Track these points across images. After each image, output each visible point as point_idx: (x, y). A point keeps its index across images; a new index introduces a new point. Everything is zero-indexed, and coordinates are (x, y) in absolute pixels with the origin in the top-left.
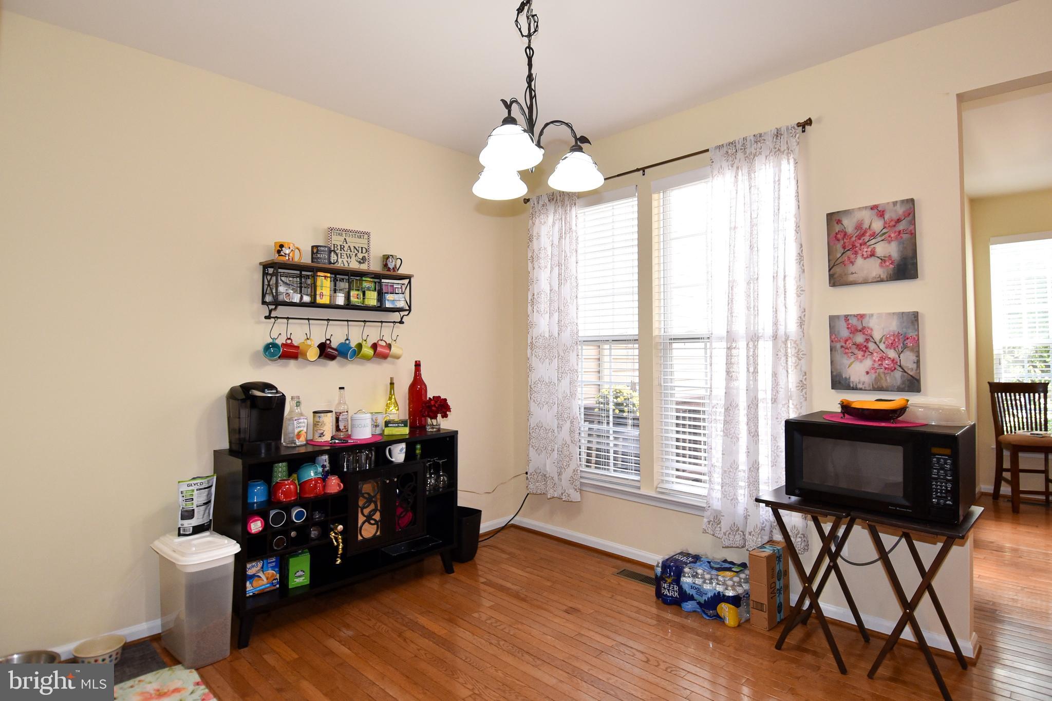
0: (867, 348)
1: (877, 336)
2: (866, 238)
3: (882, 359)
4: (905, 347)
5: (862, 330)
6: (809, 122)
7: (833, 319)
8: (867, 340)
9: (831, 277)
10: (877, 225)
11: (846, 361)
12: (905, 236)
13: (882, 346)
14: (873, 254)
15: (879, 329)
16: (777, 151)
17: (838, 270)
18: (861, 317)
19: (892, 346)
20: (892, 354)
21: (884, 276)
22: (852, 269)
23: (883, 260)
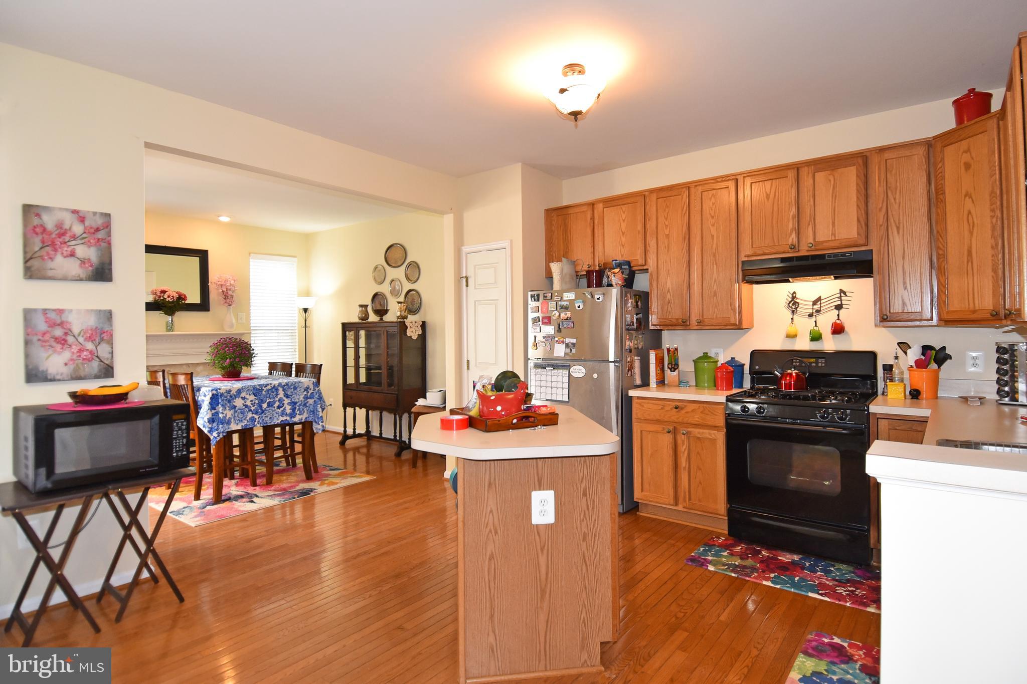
0: (65, 341)
1: (76, 330)
2: (67, 238)
3: (80, 351)
4: (102, 340)
5: (61, 324)
7: (28, 312)
8: (66, 334)
9: (27, 269)
10: (78, 229)
11: (42, 354)
12: (103, 245)
13: (81, 339)
14: (72, 254)
17: (35, 264)
18: (60, 311)
19: (90, 339)
20: (90, 346)
21: (83, 276)
22: (50, 264)
23: (83, 262)
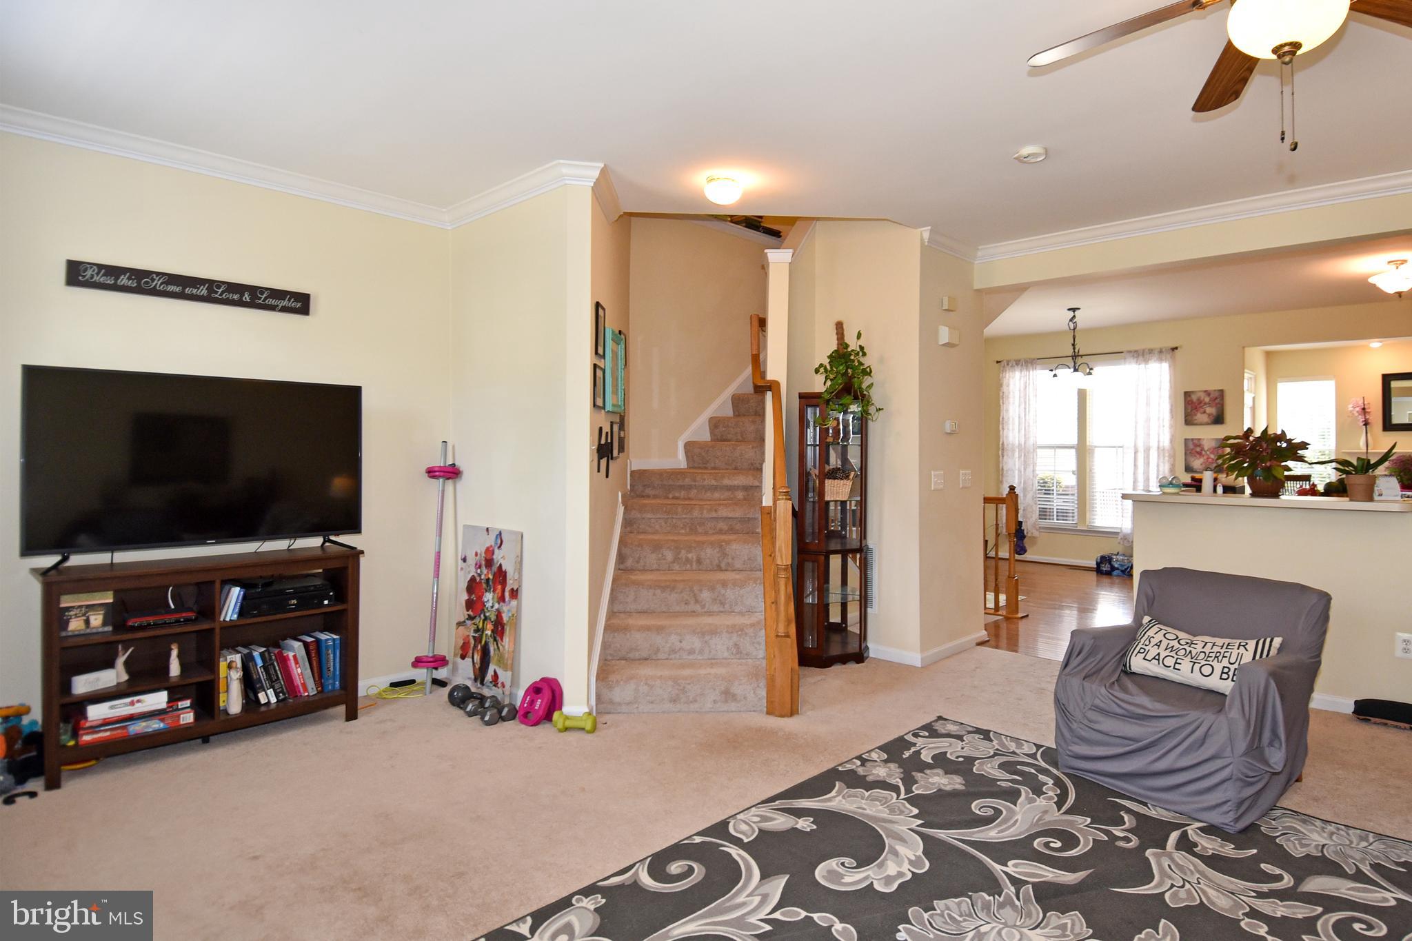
0: (1201, 453)
1: (1206, 448)
2: (1202, 404)
3: (1208, 458)
5: (1199, 446)
6: (1176, 348)
7: (1186, 440)
8: (1202, 450)
9: (1186, 421)
10: (1207, 399)
11: (1192, 459)
12: (1219, 406)
13: (1208, 453)
14: (1205, 412)
15: (1207, 445)
16: (1161, 360)
17: (1189, 418)
18: (1199, 439)
19: (1212, 453)
20: (1212, 456)
21: (1209, 422)
22: (1196, 418)
23: (1209, 415)
